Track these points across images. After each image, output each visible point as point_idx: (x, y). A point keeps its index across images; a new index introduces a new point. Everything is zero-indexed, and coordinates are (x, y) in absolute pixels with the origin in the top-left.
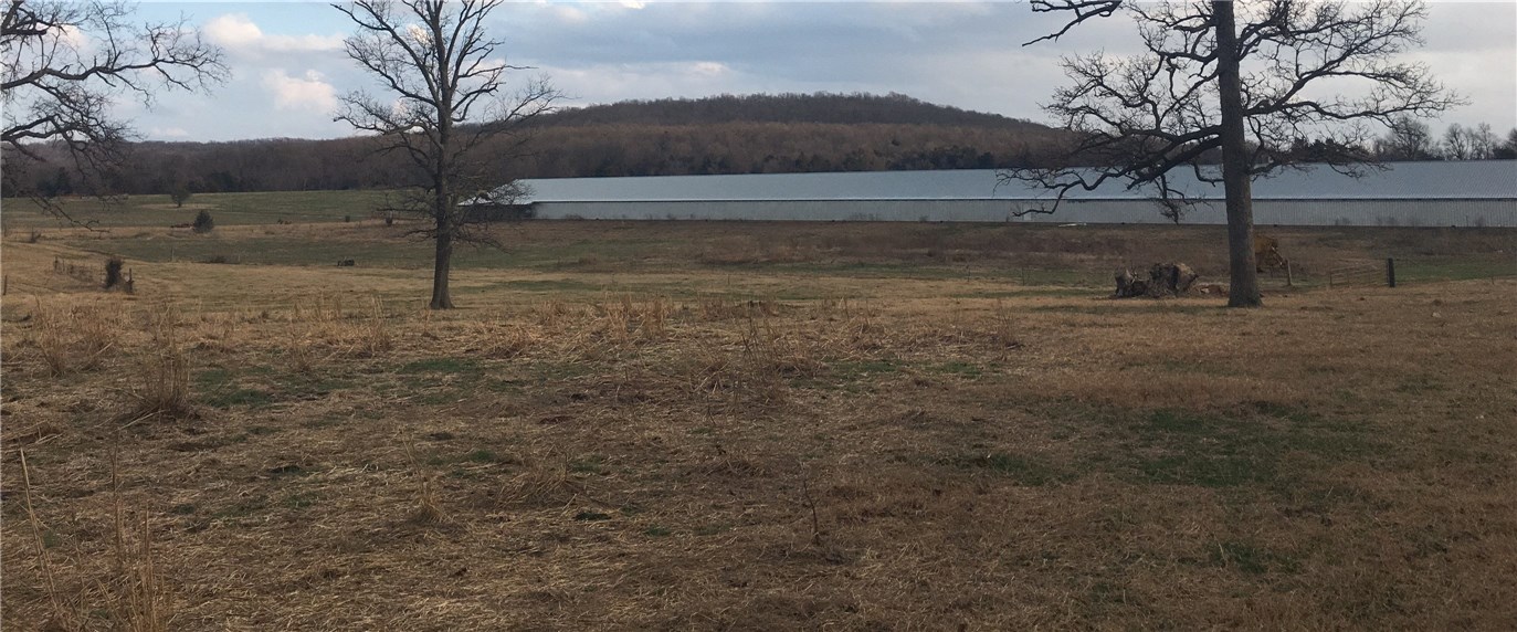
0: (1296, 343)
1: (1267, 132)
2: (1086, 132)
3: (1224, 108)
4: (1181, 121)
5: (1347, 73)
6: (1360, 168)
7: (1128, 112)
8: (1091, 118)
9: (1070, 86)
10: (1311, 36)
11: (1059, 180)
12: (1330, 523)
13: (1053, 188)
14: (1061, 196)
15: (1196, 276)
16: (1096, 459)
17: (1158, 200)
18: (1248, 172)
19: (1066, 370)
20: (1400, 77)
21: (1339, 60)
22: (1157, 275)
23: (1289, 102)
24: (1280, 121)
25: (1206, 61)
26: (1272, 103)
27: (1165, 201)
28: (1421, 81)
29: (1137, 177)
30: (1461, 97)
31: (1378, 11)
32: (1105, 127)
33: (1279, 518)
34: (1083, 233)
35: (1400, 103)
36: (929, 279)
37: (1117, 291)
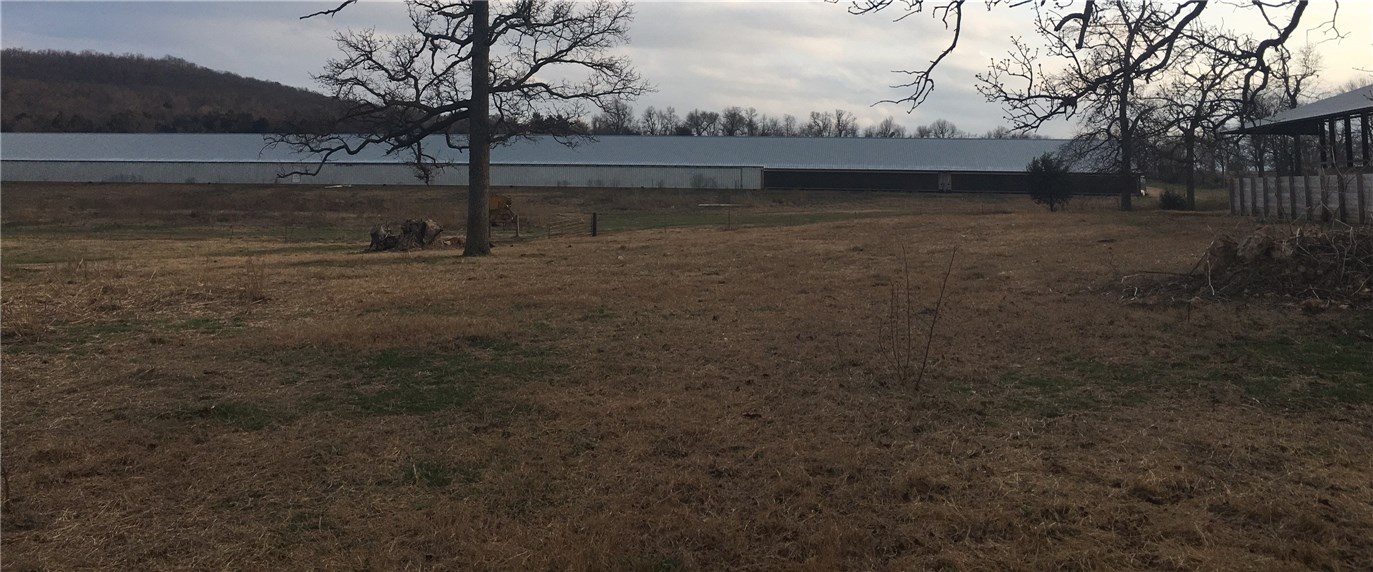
0: (509, 285)
1: (507, 107)
2: (354, 101)
3: (474, 86)
4: (438, 95)
5: (572, 61)
6: (576, 139)
7: (393, 85)
8: (359, 91)
9: (342, 59)
10: (549, 28)
11: (324, 145)
12: (509, 435)
13: (318, 151)
14: (325, 159)
15: (441, 230)
16: (318, 399)
17: (414, 164)
18: (489, 141)
19: (307, 320)
20: (610, 67)
21: (567, 50)
22: (407, 231)
23: (527, 82)
24: (518, 98)
25: (463, 44)
26: (513, 83)
27: (419, 165)
28: (625, 71)
29: (396, 144)
30: (652, 86)
31: (598, 12)
32: (371, 98)
33: (470, 435)
34: (348, 194)
35: (609, 88)
36: (189, 239)
37: (371, 246)
